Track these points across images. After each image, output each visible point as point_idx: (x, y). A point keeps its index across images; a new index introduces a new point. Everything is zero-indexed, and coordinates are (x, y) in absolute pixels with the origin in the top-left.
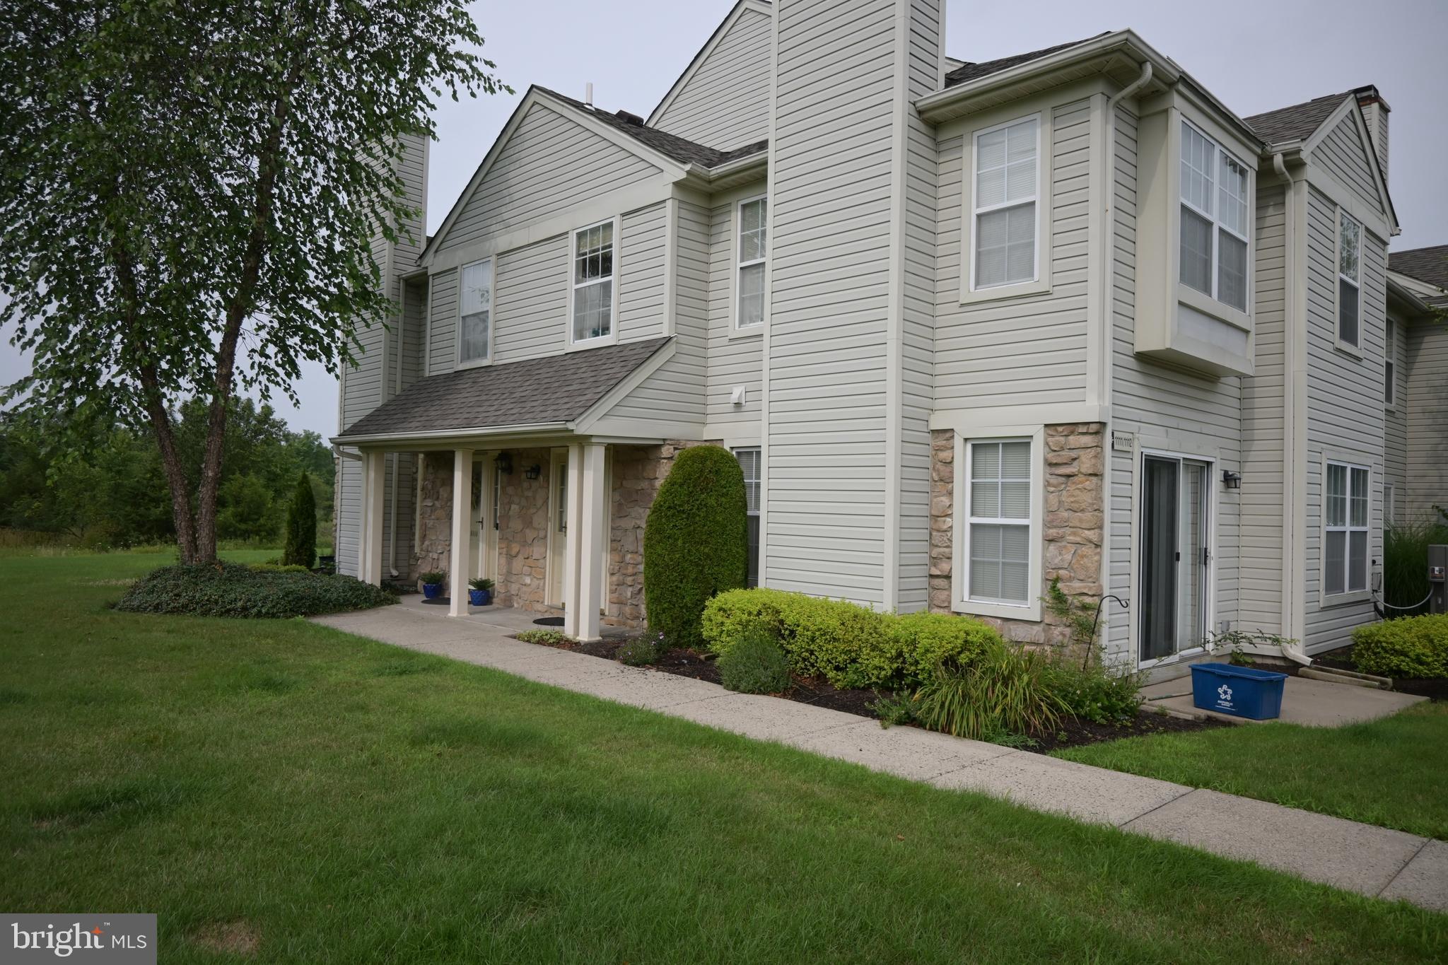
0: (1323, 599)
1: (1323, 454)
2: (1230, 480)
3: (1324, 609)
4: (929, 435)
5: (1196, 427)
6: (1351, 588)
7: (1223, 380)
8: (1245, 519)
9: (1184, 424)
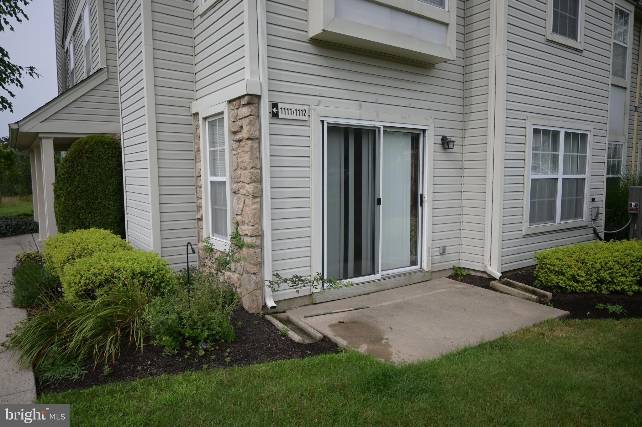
0: (526, 227)
1: (528, 121)
2: (446, 143)
3: (526, 236)
4: (192, 118)
5: (406, 102)
6: (562, 218)
7: (437, 66)
8: (466, 172)
9: (381, 99)
